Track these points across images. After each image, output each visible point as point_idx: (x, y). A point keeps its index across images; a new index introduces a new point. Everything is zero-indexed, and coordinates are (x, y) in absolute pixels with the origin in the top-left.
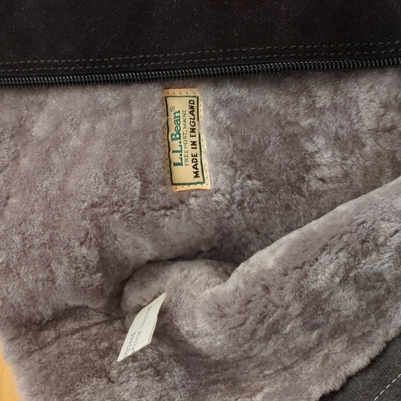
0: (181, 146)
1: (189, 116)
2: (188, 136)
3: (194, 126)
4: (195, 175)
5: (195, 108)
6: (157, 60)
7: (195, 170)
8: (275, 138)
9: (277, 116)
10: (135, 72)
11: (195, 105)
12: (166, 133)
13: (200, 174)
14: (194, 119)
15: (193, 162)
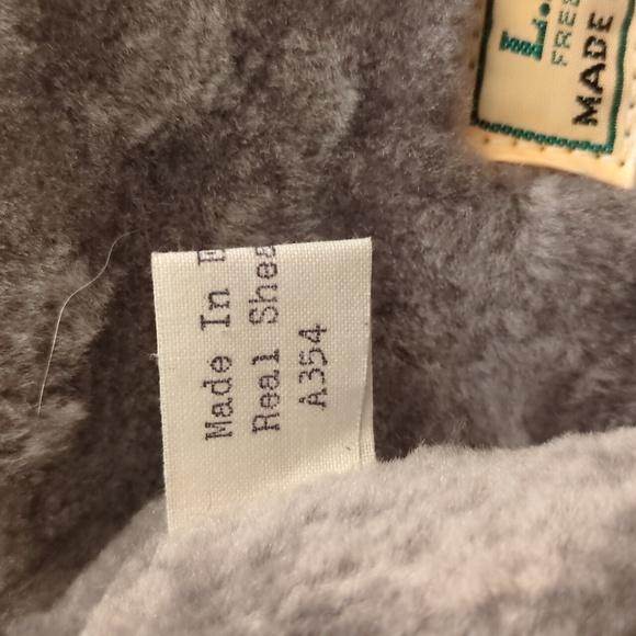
4: (582, 110)
7: (588, 93)
15: (587, 53)
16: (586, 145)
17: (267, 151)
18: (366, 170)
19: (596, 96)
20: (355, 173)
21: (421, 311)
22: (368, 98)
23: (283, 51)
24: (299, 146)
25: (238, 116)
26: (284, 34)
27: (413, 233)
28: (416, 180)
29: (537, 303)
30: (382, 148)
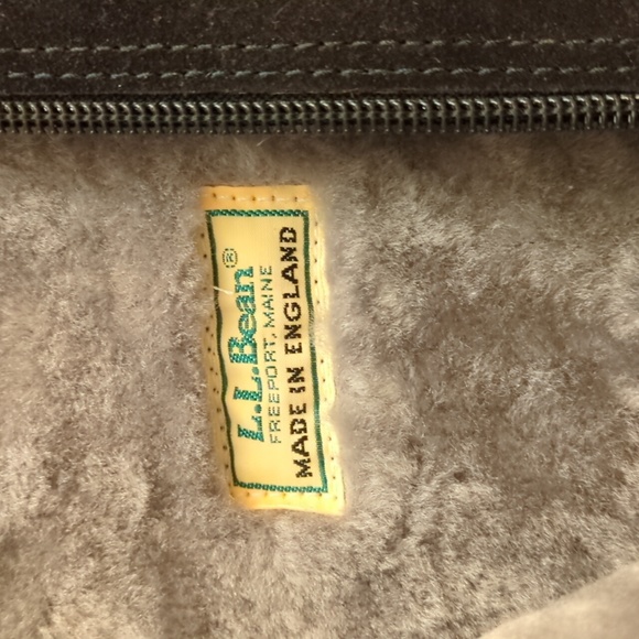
0: (258, 380)
1: (281, 286)
2: (279, 348)
3: (297, 318)
4: (299, 469)
5: (299, 254)
6: (207, 61)
7: (300, 457)
8: (539, 373)
9: (546, 310)
10: (130, 99)
11: (299, 245)
12: (213, 330)
13: (314, 467)
14: (297, 295)
15: (293, 431)
16: (310, 489)
17: (87, 534)
18: (169, 530)
19: (306, 458)
20: (160, 534)
21: (229, 625)
22: (156, 486)
23: (85, 468)
24: (111, 525)
25: (59, 515)
26: (84, 456)
27: (211, 566)
28: (203, 529)
29: (299, 603)
30: (175, 514)
